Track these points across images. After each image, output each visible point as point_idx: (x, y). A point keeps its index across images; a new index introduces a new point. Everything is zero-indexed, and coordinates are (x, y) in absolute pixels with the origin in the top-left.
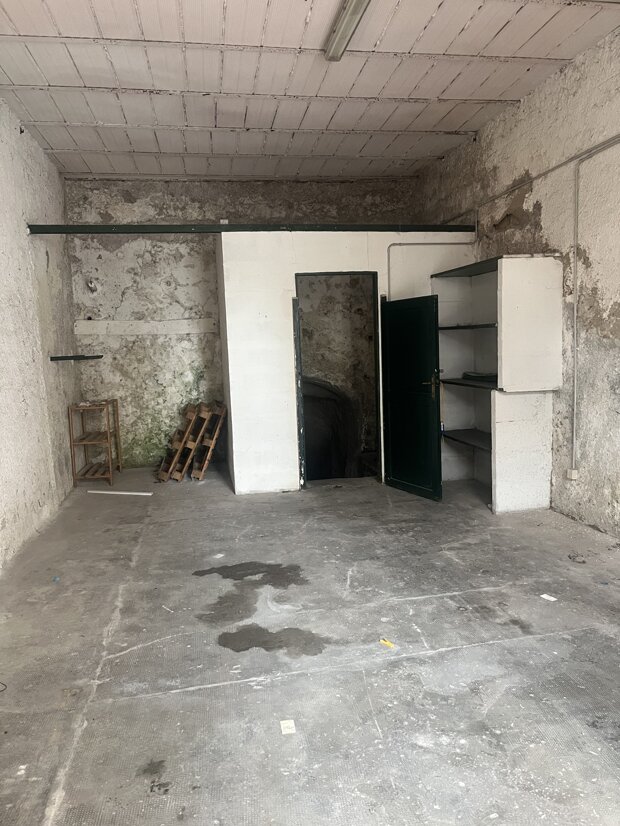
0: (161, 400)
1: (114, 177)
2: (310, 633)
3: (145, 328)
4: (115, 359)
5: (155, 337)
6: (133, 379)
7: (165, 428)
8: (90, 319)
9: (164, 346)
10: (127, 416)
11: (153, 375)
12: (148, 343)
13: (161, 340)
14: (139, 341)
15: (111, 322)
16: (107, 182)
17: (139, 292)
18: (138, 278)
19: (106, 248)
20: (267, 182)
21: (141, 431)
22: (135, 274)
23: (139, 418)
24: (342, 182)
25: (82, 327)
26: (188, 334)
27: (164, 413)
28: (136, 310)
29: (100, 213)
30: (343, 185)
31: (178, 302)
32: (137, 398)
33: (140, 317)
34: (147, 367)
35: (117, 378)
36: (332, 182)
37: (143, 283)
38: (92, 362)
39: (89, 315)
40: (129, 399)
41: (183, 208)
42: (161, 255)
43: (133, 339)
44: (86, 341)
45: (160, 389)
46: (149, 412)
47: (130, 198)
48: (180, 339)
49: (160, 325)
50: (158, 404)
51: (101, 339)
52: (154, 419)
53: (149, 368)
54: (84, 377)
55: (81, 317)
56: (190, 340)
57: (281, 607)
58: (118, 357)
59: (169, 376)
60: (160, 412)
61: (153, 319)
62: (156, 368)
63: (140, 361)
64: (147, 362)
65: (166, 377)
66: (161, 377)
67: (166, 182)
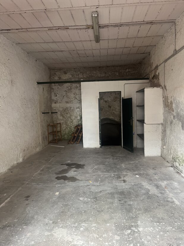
0: (72, 124)
1: (62, 68)
2: (76, 178)
3: (68, 105)
4: (61, 113)
5: (71, 108)
6: (65, 118)
7: (73, 131)
8: (55, 103)
9: (73, 110)
10: (64, 127)
11: (70, 117)
12: (69, 109)
13: (72, 108)
14: (67, 108)
15: (60, 104)
16: (60, 69)
17: (67, 97)
18: (67, 93)
19: (59, 85)
20: (100, 67)
21: (67, 131)
22: (66, 92)
23: (66, 128)
24: (120, 66)
25: (54, 105)
26: (79, 107)
27: (72, 127)
28: (66, 101)
29: (58, 77)
30: (120, 67)
31: (76, 99)
32: (66, 123)
33: (67, 102)
34: (69, 115)
35: (61, 118)
36: (117, 66)
37: (68, 94)
38: (56, 114)
39: (55, 102)
40: (64, 123)
41: (78, 75)
42: (73, 87)
43: (65, 108)
44: (54, 109)
45: (72, 121)
46: (69, 126)
47: (65, 73)
48: (77, 108)
49: (72, 104)
50: (71, 124)
51: (58, 108)
52: (70, 128)
53: (69, 116)
54: (54, 117)
55: (54, 103)
56: (79, 108)
57: (74, 173)
58: (62, 112)
59: (74, 117)
60: (71, 127)
61: (70, 103)
62: (71, 115)
63: (67, 114)
64: (69, 114)
65: (73, 118)
66: (72, 118)
67: (74, 69)
